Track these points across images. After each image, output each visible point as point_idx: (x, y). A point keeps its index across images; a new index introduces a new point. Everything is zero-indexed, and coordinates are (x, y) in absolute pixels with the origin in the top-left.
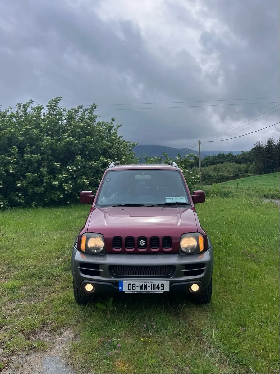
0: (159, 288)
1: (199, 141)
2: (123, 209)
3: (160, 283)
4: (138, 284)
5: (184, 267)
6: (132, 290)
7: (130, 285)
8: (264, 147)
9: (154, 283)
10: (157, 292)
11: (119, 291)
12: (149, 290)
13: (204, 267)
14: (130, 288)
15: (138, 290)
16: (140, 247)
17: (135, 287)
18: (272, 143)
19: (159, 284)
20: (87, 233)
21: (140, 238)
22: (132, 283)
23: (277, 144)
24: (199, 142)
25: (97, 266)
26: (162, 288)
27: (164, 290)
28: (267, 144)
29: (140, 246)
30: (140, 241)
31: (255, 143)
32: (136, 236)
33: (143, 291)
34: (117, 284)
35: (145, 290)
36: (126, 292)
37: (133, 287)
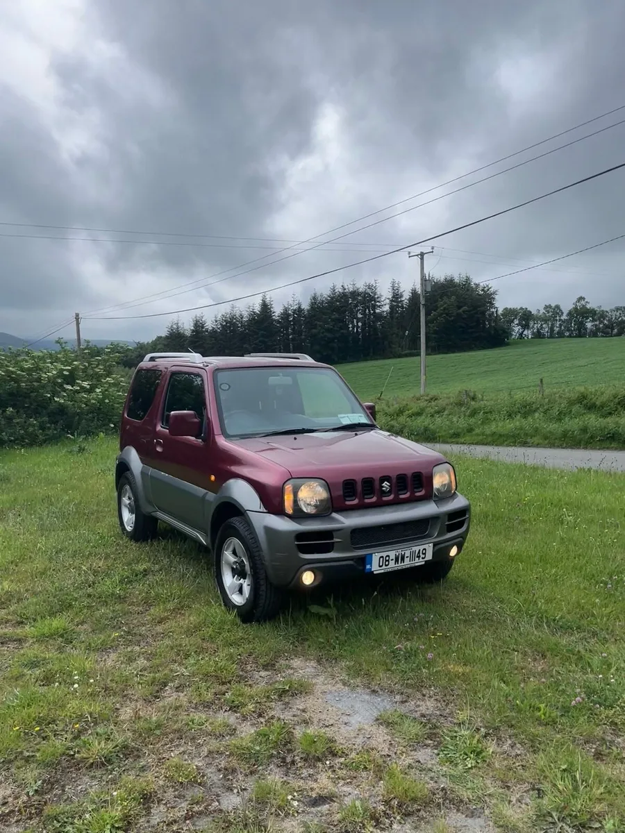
0: (419, 557)
1: (77, 315)
3: (422, 548)
4: (392, 554)
5: (447, 517)
6: (384, 567)
7: (381, 559)
8: (188, 333)
9: (414, 549)
10: (417, 564)
11: (366, 571)
12: (407, 563)
13: (465, 516)
14: (381, 564)
15: (392, 565)
16: (383, 493)
17: (388, 561)
18: (203, 327)
19: (420, 550)
20: (292, 480)
21: (383, 479)
22: (384, 554)
23: (211, 328)
24: (77, 318)
25: (328, 534)
26: (424, 556)
27: (426, 559)
28: (192, 328)
29: (383, 491)
30: (384, 484)
31: (170, 326)
32: (377, 477)
33: (401, 566)
34: (364, 560)
35: (402, 564)
36: (375, 572)
37: (386, 561)
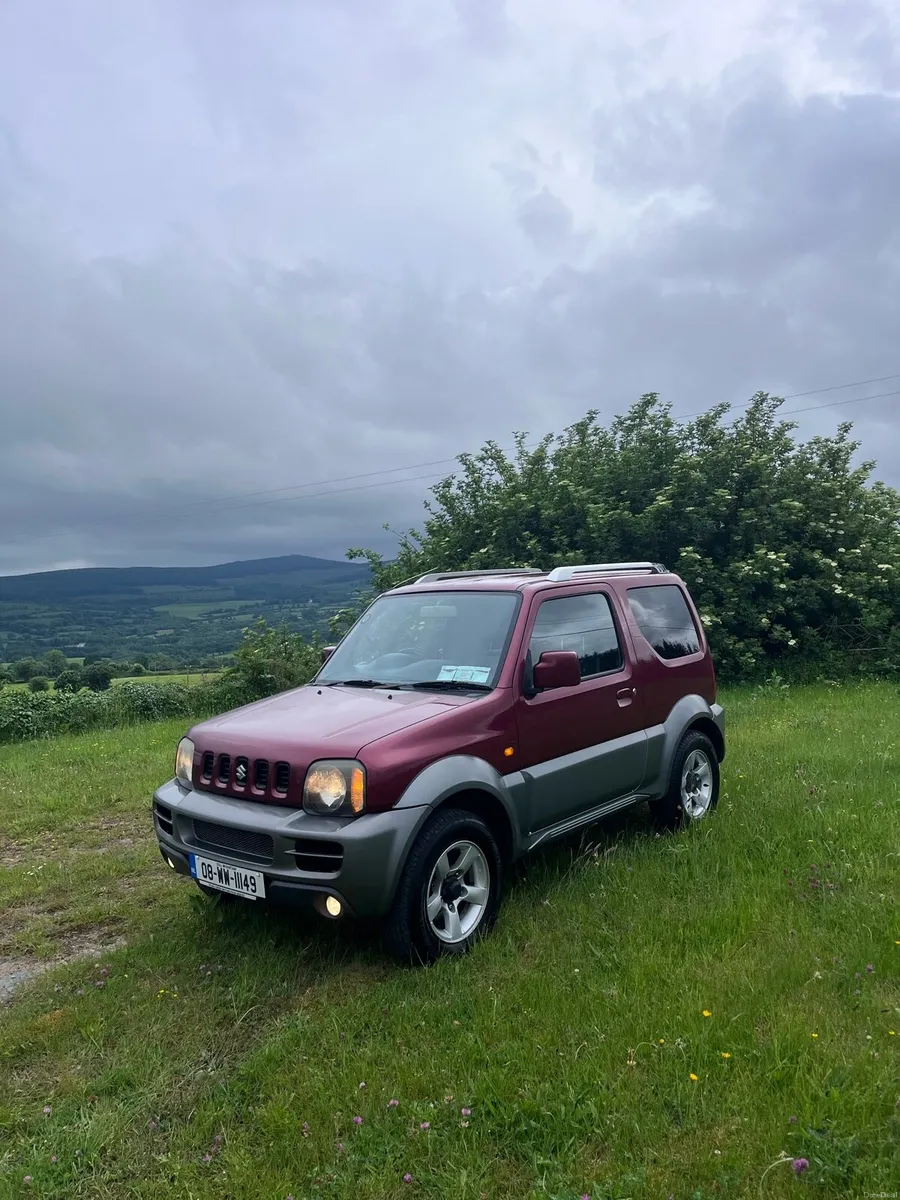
0: (247, 886)
2: (320, 693)
4: (214, 866)
5: (293, 842)
6: (208, 878)
7: (204, 866)
9: (239, 870)
10: (245, 896)
12: (233, 887)
13: (340, 854)
15: (217, 883)
17: (211, 872)
19: (246, 876)
21: (240, 761)
22: (206, 862)
25: (168, 811)
27: (257, 895)
32: (233, 756)
33: (226, 888)
35: (227, 885)
